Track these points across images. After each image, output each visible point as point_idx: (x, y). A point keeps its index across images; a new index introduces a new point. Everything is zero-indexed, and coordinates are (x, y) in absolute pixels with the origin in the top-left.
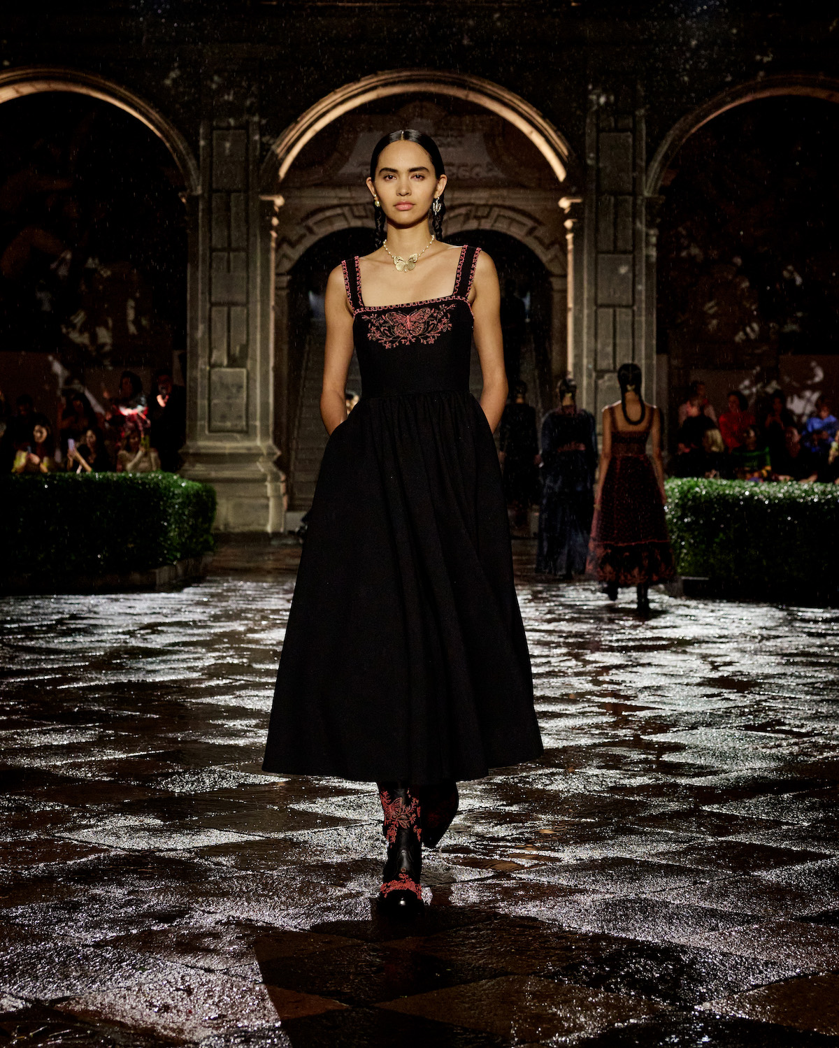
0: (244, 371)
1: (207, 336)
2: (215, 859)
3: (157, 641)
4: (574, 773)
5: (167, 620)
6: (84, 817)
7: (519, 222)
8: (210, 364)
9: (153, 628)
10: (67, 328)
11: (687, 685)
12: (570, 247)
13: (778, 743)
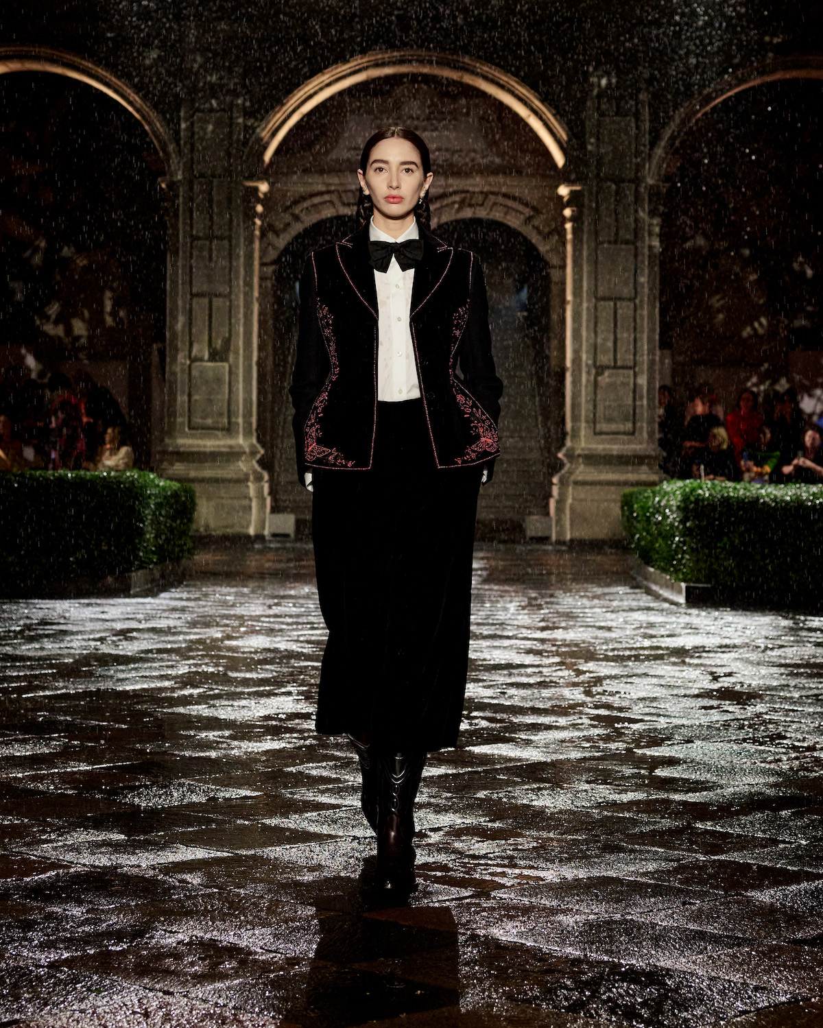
0: (226, 365)
1: (187, 330)
2: (179, 876)
3: (128, 648)
4: (562, 788)
5: (141, 627)
6: (44, 832)
7: (517, 211)
8: (190, 357)
9: (125, 634)
10: (41, 319)
11: (685, 696)
12: (569, 236)
13: (777, 757)
